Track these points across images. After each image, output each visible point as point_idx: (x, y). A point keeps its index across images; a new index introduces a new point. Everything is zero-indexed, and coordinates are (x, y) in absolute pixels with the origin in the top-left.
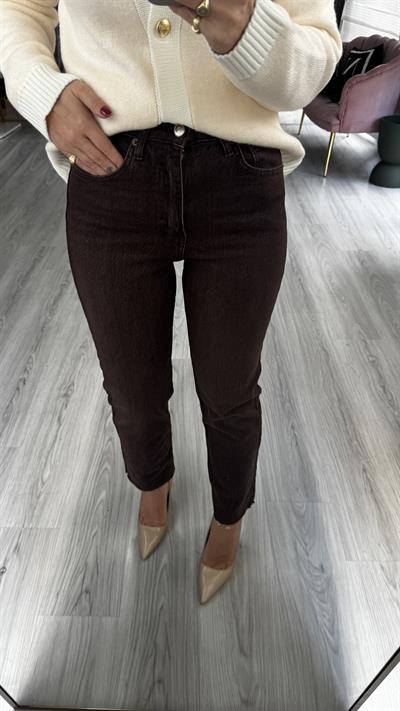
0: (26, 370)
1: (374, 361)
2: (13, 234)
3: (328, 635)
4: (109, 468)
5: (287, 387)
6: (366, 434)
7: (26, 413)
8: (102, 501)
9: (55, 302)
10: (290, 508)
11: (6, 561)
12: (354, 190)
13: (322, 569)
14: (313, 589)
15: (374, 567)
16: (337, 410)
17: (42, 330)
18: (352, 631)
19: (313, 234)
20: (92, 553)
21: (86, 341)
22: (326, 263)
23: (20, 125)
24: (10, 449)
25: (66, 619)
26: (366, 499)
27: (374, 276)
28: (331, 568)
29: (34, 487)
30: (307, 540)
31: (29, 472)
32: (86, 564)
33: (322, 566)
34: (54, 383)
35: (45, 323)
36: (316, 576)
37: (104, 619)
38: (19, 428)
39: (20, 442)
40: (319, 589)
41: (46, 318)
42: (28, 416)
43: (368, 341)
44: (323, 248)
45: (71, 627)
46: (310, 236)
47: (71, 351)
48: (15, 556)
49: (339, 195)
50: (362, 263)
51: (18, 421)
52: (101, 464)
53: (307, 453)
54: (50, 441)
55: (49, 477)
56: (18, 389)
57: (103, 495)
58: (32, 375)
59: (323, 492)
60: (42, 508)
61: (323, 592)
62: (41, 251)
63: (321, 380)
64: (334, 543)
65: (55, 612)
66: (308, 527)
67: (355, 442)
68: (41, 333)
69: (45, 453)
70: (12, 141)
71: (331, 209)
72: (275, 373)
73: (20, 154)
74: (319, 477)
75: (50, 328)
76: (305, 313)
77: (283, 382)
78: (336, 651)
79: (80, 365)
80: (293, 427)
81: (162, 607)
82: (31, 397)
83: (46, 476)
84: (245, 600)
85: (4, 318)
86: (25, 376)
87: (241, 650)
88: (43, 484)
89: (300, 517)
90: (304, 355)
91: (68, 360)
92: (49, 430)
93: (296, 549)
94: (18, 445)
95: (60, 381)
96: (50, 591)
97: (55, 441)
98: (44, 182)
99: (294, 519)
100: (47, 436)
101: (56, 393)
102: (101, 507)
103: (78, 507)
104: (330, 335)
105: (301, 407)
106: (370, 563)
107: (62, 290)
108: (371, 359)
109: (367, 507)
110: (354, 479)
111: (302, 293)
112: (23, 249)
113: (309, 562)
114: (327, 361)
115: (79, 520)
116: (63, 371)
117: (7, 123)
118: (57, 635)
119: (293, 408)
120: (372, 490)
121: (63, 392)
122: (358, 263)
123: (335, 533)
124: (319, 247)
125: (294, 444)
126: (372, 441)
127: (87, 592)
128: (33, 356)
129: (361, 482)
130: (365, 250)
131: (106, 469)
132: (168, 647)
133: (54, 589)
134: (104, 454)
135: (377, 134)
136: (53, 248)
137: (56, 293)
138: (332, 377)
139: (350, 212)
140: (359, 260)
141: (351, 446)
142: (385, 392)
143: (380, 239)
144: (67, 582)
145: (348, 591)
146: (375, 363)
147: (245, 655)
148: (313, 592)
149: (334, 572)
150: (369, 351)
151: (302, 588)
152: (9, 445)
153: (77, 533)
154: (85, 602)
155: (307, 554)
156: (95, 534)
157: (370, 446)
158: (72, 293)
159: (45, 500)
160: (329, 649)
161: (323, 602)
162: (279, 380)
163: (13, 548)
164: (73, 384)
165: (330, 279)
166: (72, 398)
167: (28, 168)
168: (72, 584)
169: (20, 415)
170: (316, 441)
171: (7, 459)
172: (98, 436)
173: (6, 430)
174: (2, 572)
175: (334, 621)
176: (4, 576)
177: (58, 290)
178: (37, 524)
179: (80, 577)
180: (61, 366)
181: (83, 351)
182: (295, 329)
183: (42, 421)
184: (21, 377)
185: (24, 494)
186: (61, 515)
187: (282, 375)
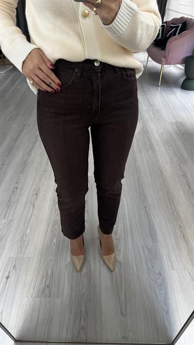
0: (17, 182)
1: (184, 175)
2: (10, 118)
3: (164, 306)
4: (57, 228)
5: (142, 188)
6: (180, 208)
7: (18, 202)
8: (54, 243)
9: (31, 150)
10: (144, 246)
11: (9, 273)
12: (173, 92)
14: (156, 284)
15: (185, 273)
16: (167, 199)
17: (25, 164)
18: (175, 304)
19: (154, 114)
20: (50, 268)
21: (45, 168)
22: (161, 128)
24: (10, 220)
25: (38, 299)
26: (181, 240)
27: (183, 134)
28: (164, 273)
29: (22, 237)
30: (153, 261)
31: (20, 230)
32: (47, 273)
33: (160, 273)
34: (31, 188)
35: (26, 160)
36: (157, 278)
37: (56, 299)
38: (14, 210)
39: (15, 216)
40: (159, 284)
41: (27, 158)
42: (19, 205)
43: (181, 165)
44: (159, 121)
45: (40, 303)
46: (152, 115)
47: (39, 173)
48: (14, 270)
49: (166, 95)
50: (178, 127)
51: (14, 208)
52: (53, 227)
53: (152, 220)
54: (29, 215)
55: (29, 234)
56: (14, 192)
57: (55, 241)
58: (20, 185)
59: (160, 238)
60: (26, 247)
61: (160, 285)
62: (23, 127)
63: (159, 184)
64: (166, 262)
65: (33, 296)
66: (153, 254)
67: (175, 214)
68: (24, 164)
69: (27, 221)
70: (9, 74)
71: (163, 102)
72: (136, 181)
73: (13, 81)
74: (158, 230)
75: (28, 163)
76: (150, 152)
77: (140, 186)
78: (167, 313)
79: (43, 180)
80: (145, 207)
81: (83, 293)
82: (20, 195)
83: (28, 232)
84: (123, 289)
85: (6, 159)
86: (17, 185)
87: (122, 313)
88: (26, 236)
89: (149, 250)
90: (150, 172)
91: (37, 177)
92: (29, 211)
93: (147, 265)
94: (15, 218)
95: (34, 188)
96: (30, 287)
97: (31, 216)
98: (24, 93)
99: (146, 250)
100: (28, 213)
101: (31, 193)
102: (54, 247)
103: (43, 247)
104: (162, 162)
105: (149, 197)
106: (183, 271)
107: (33, 144)
108: (183, 173)
109: (182, 245)
110: (175, 231)
111: (149, 142)
112: (15, 125)
113: (154, 271)
114: (162, 175)
115: (44, 252)
116: (35, 183)
117: (7, 66)
118: (34, 307)
119: (145, 198)
120: (184, 236)
121: (35, 193)
122: (176, 128)
123: (166, 257)
124: (157, 120)
125: (146, 215)
127: (48, 287)
128: (21, 176)
129: (179, 233)
130: (179, 121)
132: (86, 312)
133: (33, 284)
134: (55, 221)
135: (184, 65)
136: (30, 125)
138: (164, 182)
139: (172, 103)
140: (176, 125)
141: (173, 215)
142: (189, 189)
143: (187, 115)
144: (39, 281)
145: (173, 284)
146: (185, 176)
147: (123, 315)
149: (166, 275)
150: (182, 170)
151: (150, 284)
152: (10, 218)
153: (43, 259)
154: (47, 291)
155: (153, 268)
156: (51, 259)
157: (183, 215)
158: (39, 146)
159: (28, 243)
160: (164, 312)
161: (161, 290)
162: (139, 185)
163: (12, 267)
164: (40, 189)
165: (162, 136)
166: (39, 196)
167: (16, 87)
168: (41, 283)
169: (15, 204)
170: (156, 213)
171: (9, 225)
172: (51, 214)
173: (8, 211)
174: (7, 278)
175: (166, 299)
176: (9, 279)
177: (32, 145)
178: (24, 255)
179: (45, 280)
180: (34, 181)
181: (44, 173)
182: (146, 160)
183: (25, 206)
184: (15, 186)
185: (18, 241)
186: (35, 250)
187: (139, 182)
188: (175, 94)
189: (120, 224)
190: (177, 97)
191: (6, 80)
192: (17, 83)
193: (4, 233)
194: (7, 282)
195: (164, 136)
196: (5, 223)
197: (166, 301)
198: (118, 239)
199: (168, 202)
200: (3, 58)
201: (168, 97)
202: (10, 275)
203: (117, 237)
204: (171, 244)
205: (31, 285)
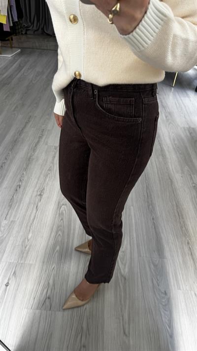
0: (21, 180)
1: (195, 186)
2: (15, 108)
3: (168, 328)
4: (61, 235)
5: (151, 197)
6: (189, 223)
7: (20, 203)
8: (57, 251)
9: (36, 145)
10: (151, 261)
11: (9, 279)
12: (187, 94)
13: (166, 293)
14: (161, 304)
15: (191, 294)
16: (176, 212)
17: (29, 160)
19: (166, 117)
20: (52, 278)
22: (173, 132)
23: (20, 50)
24: (12, 221)
25: (38, 311)
26: (188, 258)
28: (170, 293)
29: (24, 241)
30: (159, 278)
31: (21, 234)
32: (49, 283)
33: (165, 292)
34: (35, 188)
35: (31, 156)
36: (163, 297)
37: (57, 312)
38: (16, 210)
39: (17, 218)
40: (164, 304)
41: (31, 154)
42: (21, 205)
43: (192, 176)
44: (171, 125)
45: (40, 316)
46: (164, 118)
47: (43, 172)
48: (14, 277)
49: (180, 97)
50: (190, 134)
51: (16, 207)
52: (57, 232)
53: (160, 233)
54: (32, 218)
55: (31, 237)
56: (17, 190)
57: (58, 248)
58: (24, 184)
59: (167, 254)
60: (28, 253)
61: (166, 305)
62: (29, 118)
63: (168, 194)
64: (172, 279)
65: (33, 308)
66: (159, 272)
67: (184, 228)
68: (29, 161)
69: (29, 224)
70: (16, 58)
71: (176, 104)
72: (145, 189)
73: (20, 65)
75: (33, 159)
76: (161, 159)
77: (149, 195)
78: (172, 336)
79: (48, 180)
80: (153, 219)
82: (23, 195)
83: (29, 237)
84: (127, 307)
85: (10, 153)
86: (20, 183)
87: (124, 333)
88: (28, 240)
89: (155, 266)
90: (160, 181)
91: (42, 176)
92: (31, 213)
93: (153, 282)
94: (16, 220)
95: (37, 187)
96: (31, 297)
97: (34, 219)
98: (32, 81)
99: (152, 266)
100: (30, 215)
101: (35, 193)
102: (56, 255)
103: (45, 254)
104: (173, 171)
105: (158, 208)
106: (189, 292)
108: (193, 185)
109: (189, 262)
110: (183, 248)
111: (159, 147)
112: (20, 117)
113: (159, 289)
114: (172, 184)
115: (46, 260)
116: (39, 182)
117: (14, 49)
118: (34, 320)
119: (154, 209)
120: (191, 254)
121: (39, 193)
122: (188, 134)
123: (173, 276)
124: (169, 124)
125: (153, 227)
126: (192, 228)
127: (49, 298)
128: (25, 173)
129: (186, 249)
130: (192, 127)
131: (59, 235)
132: (88, 329)
133: (33, 294)
134: (58, 227)
136: (36, 117)
137: (36, 141)
138: (173, 193)
139: (185, 106)
140: (189, 131)
141: (182, 230)
144: (39, 294)
146: (195, 188)
147: (126, 335)
149: (171, 295)
150: (192, 180)
151: (155, 303)
152: (11, 219)
153: (45, 267)
154: (48, 303)
155: (158, 285)
156: (53, 268)
157: (191, 231)
158: (45, 141)
159: (29, 249)
160: (168, 335)
161: (166, 310)
162: (147, 193)
163: (12, 274)
164: (44, 189)
165: (174, 141)
166: (43, 197)
167: (23, 74)
168: (42, 294)
169: (18, 203)
170: (164, 227)
171: (10, 227)
172: (56, 217)
173: (10, 211)
174: (7, 285)
175: (170, 321)
176: (8, 287)
177: (37, 139)
178: (25, 261)
179: (45, 291)
180: (38, 180)
181: (49, 172)
182: (155, 167)
183: (28, 207)
184: (18, 184)
185: (19, 245)
186: (37, 257)
187: (148, 191)
188: (189, 97)
190: (190, 100)
191: (13, 65)
192: (24, 69)
193: (5, 236)
194: (6, 290)
195: (176, 142)
196: (6, 224)
197: (170, 323)
198: (123, 252)
199: (177, 215)
200: (10, 39)
201: (181, 100)
202: (10, 283)
203: (123, 250)
204: (178, 261)
205: (31, 294)
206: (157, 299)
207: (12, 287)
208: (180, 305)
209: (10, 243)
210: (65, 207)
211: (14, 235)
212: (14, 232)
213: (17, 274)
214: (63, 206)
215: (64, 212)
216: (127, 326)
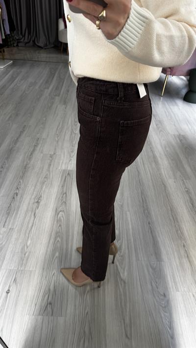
0: (17, 188)
1: (187, 191)
2: (9, 118)
3: (169, 329)
4: (60, 240)
5: (146, 203)
6: (184, 227)
8: (56, 257)
9: (32, 154)
10: (149, 265)
11: (9, 287)
12: (176, 103)
13: (165, 295)
15: (189, 295)
16: (171, 215)
17: (25, 168)
18: (180, 328)
19: (157, 125)
20: (52, 283)
21: (47, 174)
22: (164, 140)
23: (12, 62)
24: (10, 229)
25: (40, 317)
26: (185, 260)
27: (186, 148)
28: (169, 295)
29: (23, 249)
30: (157, 280)
31: (20, 241)
32: (49, 290)
33: (164, 294)
34: (32, 195)
35: (26, 165)
36: (162, 299)
37: (59, 318)
38: (14, 218)
39: (15, 225)
40: (163, 306)
41: (27, 162)
42: (19, 212)
43: (185, 181)
44: (162, 132)
45: (43, 322)
46: (155, 126)
47: (40, 179)
48: (14, 284)
49: (169, 106)
50: (181, 141)
51: (14, 215)
53: (156, 236)
54: (30, 225)
55: (30, 244)
56: (14, 198)
57: (57, 254)
58: (21, 191)
59: (164, 257)
60: (27, 259)
61: (165, 307)
62: (24, 128)
63: (162, 199)
64: (170, 281)
65: (34, 314)
66: (158, 275)
67: (179, 232)
69: (28, 232)
70: (8, 69)
71: (166, 113)
72: (140, 195)
73: (12, 77)
74: (162, 249)
75: (29, 168)
76: (154, 166)
77: (144, 200)
78: (172, 337)
79: (44, 187)
80: (149, 223)
81: (87, 313)
82: (20, 202)
83: (28, 244)
84: (128, 310)
85: (6, 161)
86: (17, 192)
87: (127, 336)
88: (27, 247)
89: (154, 269)
90: (154, 186)
91: (38, 184)
92: (29, 220)
93: (152, 285)
94: (15, 227)
95: (35, 195)
96: (32, 303)
97: (33, 225)
98: (25, 91)
99: (150, 269)
100: (28, 223)
101: (32, 201)
102: (56, 261)
103: (45, 260)
104: (166, 177)
105: (153, 213)
106: (188, 293)
107: (35, 147)
108: (186, 190)
109: (186, 264)
110: (179, 250)
111: (152, 154)
112: (15, 126)
113: (158, 291)
114: (165, 190)
115: (46, 267)
116: (36, 189)
117: (5, 60)
118: (36, 326)
119: (149, 213)
120: (188, 256)
121: (36, 201)
122: (179, 141)
124: (160, 132)
125: (150, 231)
126: (187, 231)
127: (50, 304)
128: (21, 181)
129: (182, 252)
130: (182, 134)
131: (58, 241)
132: (90, 333)
133: (34, 300)
134: (57, 233)
136: (30, 126)
138: (168, 198)
139: (174, 114)
140: (179, 139)
141: (177, 233)
142: (193, 206)
143: (189, 129)
144: (40, 298)
145: (178, 307)
146: (188, 192)
147: (128, 338)
148: (161, 307)
149: (170, 297)
150: (185, 185)
151: (155, 305)
152: (10, 227)
153: (45, 273)
154: (49, 309)
155: (157, 288)
156: (54, 274)
157: (187, 234)
158: (40, 149)
159: (29, 256)
160: (169, 337)
161: (165, 312)
162: (142, 199)
163: (13, 281)
164: (41, 196)
165: (165, 149)
166: (41, 203)
167: (16, 84)
168: (43, 300)
169: (15, 212)
170: (161, 230)
171: (9, 234)
172: (54, 224)
173: (8, 218)
174: (8, 293)
175: (171, 322)
176: (9, 294)
177: (33, 148)
178: (25, 268)
179: (47, 296)
180: (35, 187)
181: (46, 180)
182: (149, 173)
183: (26, 215)
184: (15, 192)
185: (18, 252)
186: (37, 264)
187: (143, 196)
188: (177, 106)
189: (124, 239)
190: (179, 109)
191: (5, 76)
192: (16, 80)
193: (4, 243)
194: (7, 297)
195: (167, 149)
196: (5, 232)
197: (171, 324)
198: (122, 256)
199: (172, 218)
200: (2, 52)
201: (170, 108)
202: (11, 290)
203: (121, 254)
204: (175, 264)
205: (33, 301)
206: (157, 301)
207: (13, 294)
208: (179, 306)
209: (9, 250)
210: (63, 213)
211: (13, 243)
212: (13, 240)
213: (18, 280)
214: (61, 213)
215: (62, 218)
216: (128, 329)
